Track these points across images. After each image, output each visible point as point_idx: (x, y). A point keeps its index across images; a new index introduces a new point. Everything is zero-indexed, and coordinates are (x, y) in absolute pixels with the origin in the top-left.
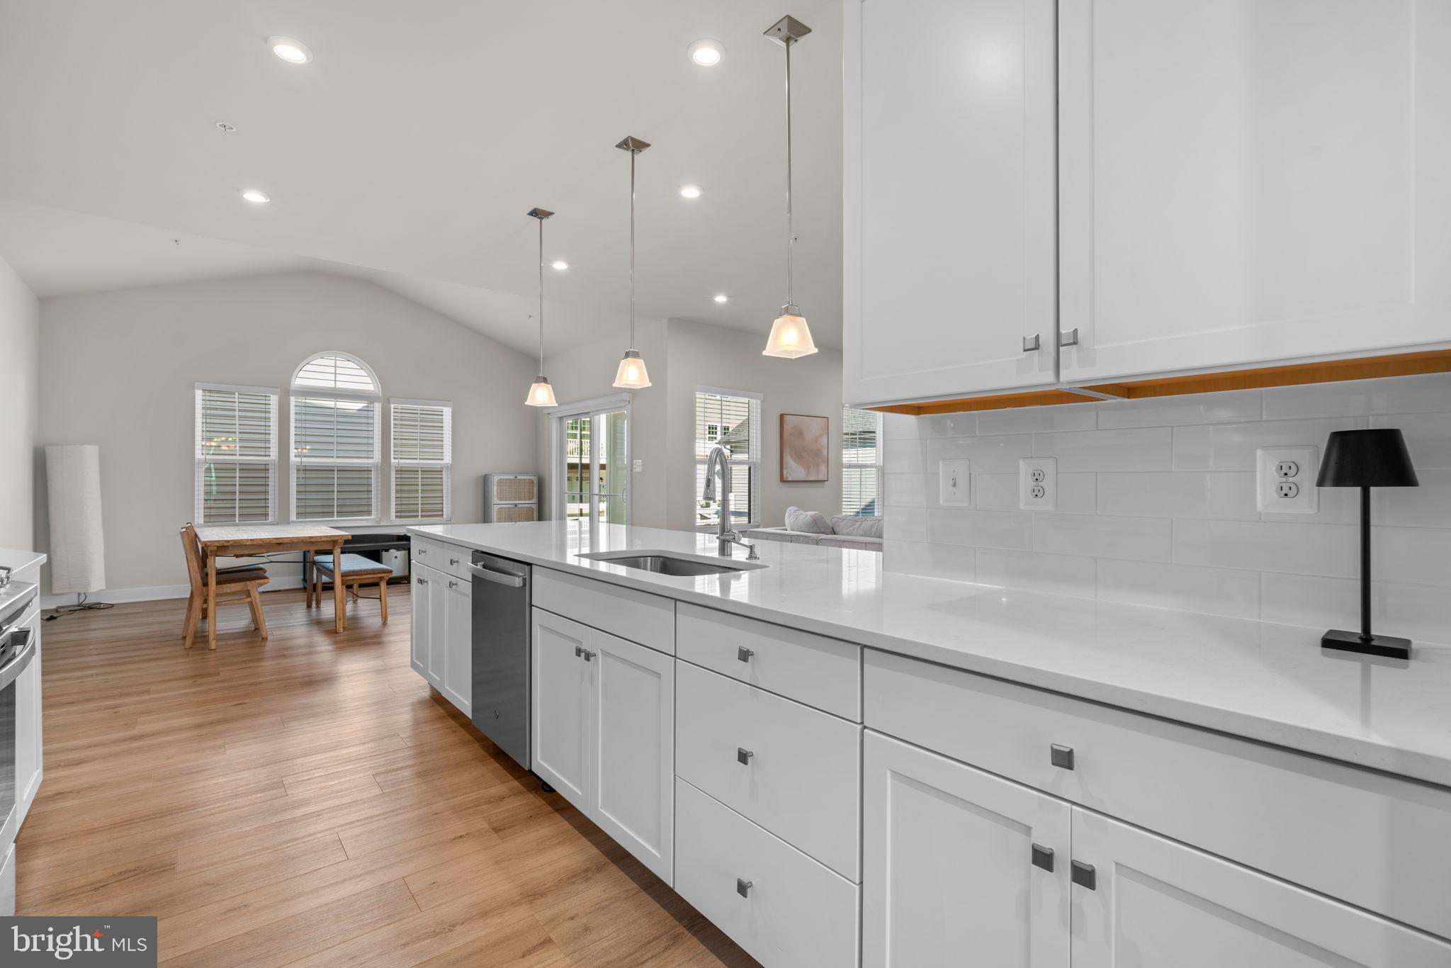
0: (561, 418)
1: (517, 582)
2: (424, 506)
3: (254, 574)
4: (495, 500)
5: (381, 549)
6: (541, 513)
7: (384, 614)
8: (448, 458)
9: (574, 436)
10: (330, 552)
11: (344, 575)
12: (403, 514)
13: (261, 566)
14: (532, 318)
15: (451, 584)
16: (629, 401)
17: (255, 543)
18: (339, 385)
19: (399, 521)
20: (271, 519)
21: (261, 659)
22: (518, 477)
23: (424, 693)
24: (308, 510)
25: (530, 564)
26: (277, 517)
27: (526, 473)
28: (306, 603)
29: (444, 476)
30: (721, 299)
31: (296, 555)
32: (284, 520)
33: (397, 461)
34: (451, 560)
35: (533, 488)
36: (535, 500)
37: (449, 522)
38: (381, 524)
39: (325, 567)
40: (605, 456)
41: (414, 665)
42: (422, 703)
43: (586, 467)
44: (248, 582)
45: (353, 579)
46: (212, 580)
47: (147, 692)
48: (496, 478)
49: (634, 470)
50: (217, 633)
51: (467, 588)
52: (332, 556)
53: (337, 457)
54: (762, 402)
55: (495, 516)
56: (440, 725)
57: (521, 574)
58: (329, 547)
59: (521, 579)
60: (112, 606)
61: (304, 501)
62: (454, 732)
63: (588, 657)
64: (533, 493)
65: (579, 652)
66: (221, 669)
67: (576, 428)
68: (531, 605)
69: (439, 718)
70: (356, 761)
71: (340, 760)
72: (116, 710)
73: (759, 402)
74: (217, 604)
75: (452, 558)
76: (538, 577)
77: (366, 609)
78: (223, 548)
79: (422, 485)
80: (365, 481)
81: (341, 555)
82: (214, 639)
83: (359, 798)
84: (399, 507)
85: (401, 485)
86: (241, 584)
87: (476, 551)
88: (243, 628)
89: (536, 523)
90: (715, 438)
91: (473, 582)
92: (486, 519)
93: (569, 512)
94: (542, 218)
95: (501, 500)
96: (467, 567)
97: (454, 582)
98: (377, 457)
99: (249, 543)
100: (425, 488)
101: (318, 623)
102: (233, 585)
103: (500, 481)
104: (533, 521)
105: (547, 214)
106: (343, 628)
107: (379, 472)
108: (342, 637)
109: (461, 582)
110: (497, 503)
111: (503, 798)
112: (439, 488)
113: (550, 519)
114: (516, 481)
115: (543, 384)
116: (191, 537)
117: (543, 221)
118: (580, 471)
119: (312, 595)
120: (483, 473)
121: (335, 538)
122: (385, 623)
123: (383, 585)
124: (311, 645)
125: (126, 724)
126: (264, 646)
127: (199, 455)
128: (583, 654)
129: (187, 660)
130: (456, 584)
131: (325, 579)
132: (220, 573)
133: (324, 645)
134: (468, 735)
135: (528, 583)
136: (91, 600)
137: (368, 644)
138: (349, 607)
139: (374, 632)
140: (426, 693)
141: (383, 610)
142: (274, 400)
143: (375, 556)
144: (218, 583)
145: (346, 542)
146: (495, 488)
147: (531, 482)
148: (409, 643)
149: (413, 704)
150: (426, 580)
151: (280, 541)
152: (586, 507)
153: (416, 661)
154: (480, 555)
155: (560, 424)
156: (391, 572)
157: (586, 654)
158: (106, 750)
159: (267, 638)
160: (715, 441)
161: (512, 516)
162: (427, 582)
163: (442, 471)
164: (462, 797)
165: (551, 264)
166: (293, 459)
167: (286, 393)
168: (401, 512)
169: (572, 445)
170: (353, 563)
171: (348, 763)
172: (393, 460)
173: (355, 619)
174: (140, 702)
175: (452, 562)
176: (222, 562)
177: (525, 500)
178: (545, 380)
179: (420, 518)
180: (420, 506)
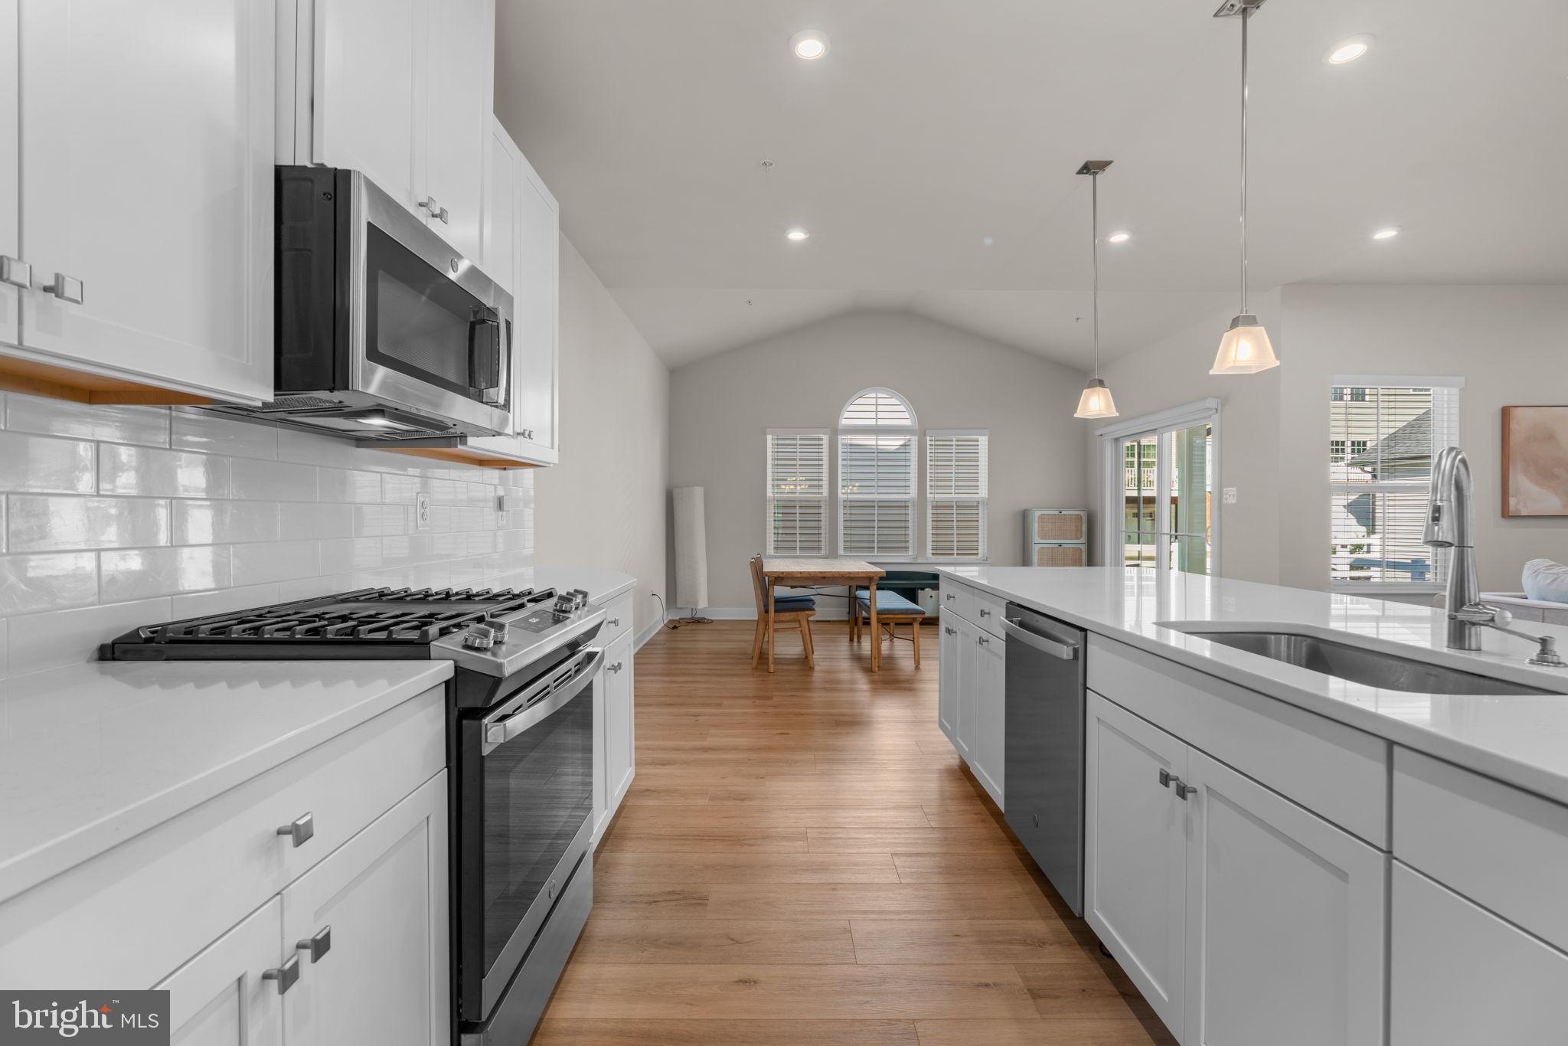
0: (1117, 440)
1: (1065, 652)
2: (960, 544)
3: (802, 605)
4: (1036, 538)
5: (917, 587)
6: (1091, 557)
7: (917, 657)
8: (983, 492)
9: (1132, 464)
10: (867, 588)
11: (880, 612)
12: (939, 552)
13: (812, 597)
14: (1080, 320)
15: (981, 641)
16: (1217, 409)
17: (803, 575)
18: (880, 422)
19: (935, 559)
20: (823, 552)
21: (807, 690)
22: (1063, 512)
23: (952, 761)
24: (853, 545)
25: (1084, 630)
26: (827, 552)
27: (1074, 508)
28: (848, 636)
29: (980, 512)
30: (1385, 234)
31: (841, 590)
32: (833, 554)
33: (932, 496)
34: (981, 612)
35: (1081, 525)
36: (1083, 540)
37: (984, 562)
38: (918, 561)
39: (863, 603)
40: (1176, 486)
41: (941, 726)
42: (949, 772)
43: (1150, 501)
44: (799, 613)
45: (888, 618)
46: (772, 608)
47: (719, 705)
48: (1038, 513)
49: (1224, 501)
50: (775, 656)
51: (1000, 647)
52: (868, 592)
53: (878, 493)
54: (1460, 390)
55: (1035, 558)
56: (968, 807)
57: (1071, 641)
58: (865, 583)
59: (1071, 648)
60: (712, 621)
61: (849, 536)
62: (983, 821)
63: (1182, 792)
64: (1081, 531)
65: (1165, 779)
66: (775, 694)
67: (1133, 455)
68: (1086, 688)
69: (967, 798)
70: (877, 830)
71: (861, 823)
72: (696, 718)
73: (1455, 391)
74: (776, 630)
75: (983, 608)
76: (1094, 649)
77: (901, 649)
78: (780, 579)
79: (958, 521)
80: (902, 518)
81: (877, 592)
82: (772, 663)
83: (876, 881)
84: (935, 544)
85: (937, 521)
86: (794, 613)
87: (1011, 603)
88: (798, 655)
89: (1085, 570)
90: (1342, 458)
91: (1007, 641)
92: (1025, 561)
93: (1127, 554)
94: (1095, 174)
95: (1042, 539)
96: (999, 622)
97: (985, 638)
98: (913, 493)
99: (799, 575)
100: (960, 524)
101: (858, 658)
102: (787, 614)
103: (1042, 517)
104: (1081, 566)
105: (1103, 165)
106: (879, 667)
107: (916, 508)
108: (877, 677)
109: (992, 639)
110: (1039, 543)
111: (1044, 943)
112: (975, 524)
113: (1103, 564)
114: (1060, 517)
115: (1098, 388)
116: (757, 567)
117: (1098, 176)
118: (1140, 506)
119: (853, 628)
120: (1023, 507)
121: (871, 575)
122: (917, 667)
123: (916, 626)
124: (853, 682)
125: (701, 734)
126: (812, 676)
127: (769, 494)
128: (1172, 784)
129: (752, 679)
130: (987, 641)
131: (864, 614)
132: (778, 601)
133: (862, 683)
134: (1000, 830)
135: (1081, 655)
136: (699, 615)
137: (900, 689)
138: (885, 646)
139: (907, 676)
140: (954, 761)
141: (917, 653)
142: (825, 438)
143: (911, 595)
144: (776, 611)
145: (881, 578)
146: (1036, 525)
147: (1079, 518)
148: (937, 694)
149: (940, 771)
150: (954, 630)
151: (823, 575)
152: (1149, 550)
153: (943, 720)
154: (1016, 609)
155: (1116, 449)
156: (924, 613)
157: (1178, 785)
158: (684, 756)
159: (813, 668)
160: (1342, 463)
161: (1056, 558)
162: (956, 632)
163: (977, 506)
164: (990, 921)
165: (1107, 239)
166: (841, 496)
167: (835, 432)
168: (937, 549)
169: (1130, 474)
170: (889, 600)
171: (868, 831)
172: (928, 495)
173: (891, 658)
174: (715, 715)
175: (983, 613)
176: (780, 591)
177: (1071, 539)
178: (1101, 383)
179: (955, 556)
180: (955, 544)
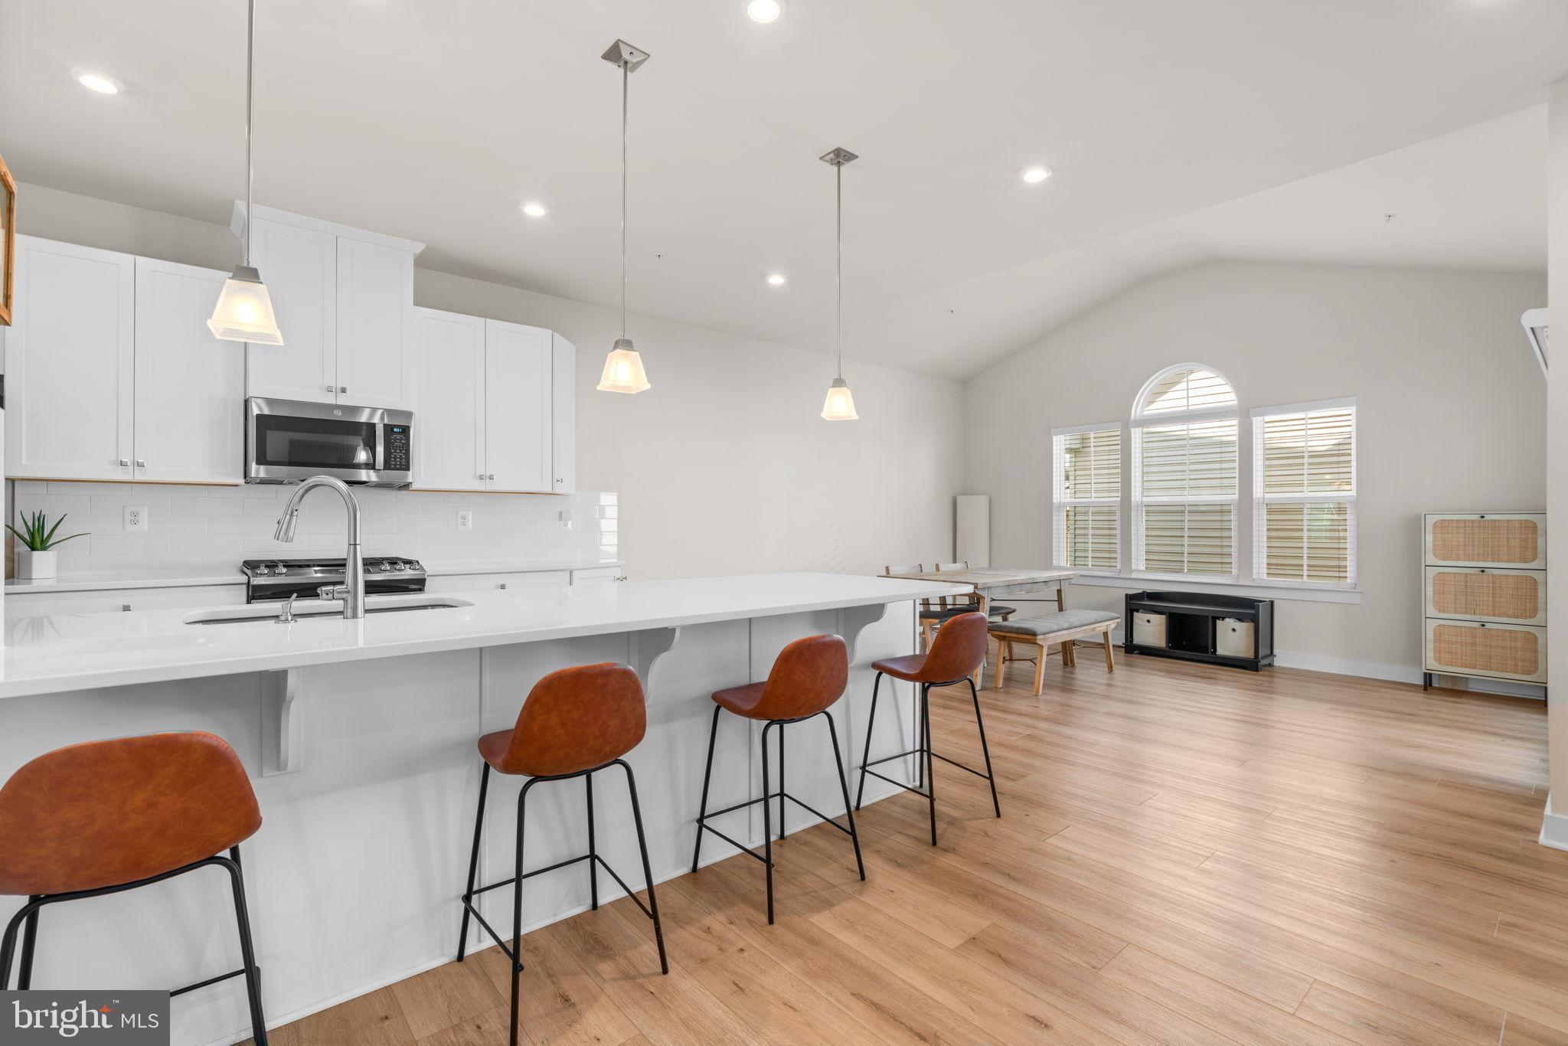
2: (1313, 561)
4: (1430, 557)
8: (1354, 489)
12: (1279, 571)
22: (1489, 518)
24: (1158, 557)
26: (1121, 564)
32: (1127, 568)
33: (1263, 496)
35: (1535, 539)
36: (1539, 563)
48: (1431, 520)
53: (1190, 495)
55: (1429, 587)
61: (1153, 547)
64: (1535, 548)
79: (1309, 529)
80: (1223, 524)
84: (1272, 561)
85: (1277, 529)
95: (1442, 559)
98: (1237, 492)
100: (1315, 534)
103: (1442, 524)
107: (1237, 512)
110: (1434, 565)
114: (1484, 524)
127: (1061, 494)
146: (1429, 537)
147: (1530, 526)
163: (1345, 509)
166: (1136, 498)
167: (1126, 426)
168: (1275, 568)
172: (1258, 495)
177: (1511, 561)
179: (1305, 578)
180: (1305, 562)
